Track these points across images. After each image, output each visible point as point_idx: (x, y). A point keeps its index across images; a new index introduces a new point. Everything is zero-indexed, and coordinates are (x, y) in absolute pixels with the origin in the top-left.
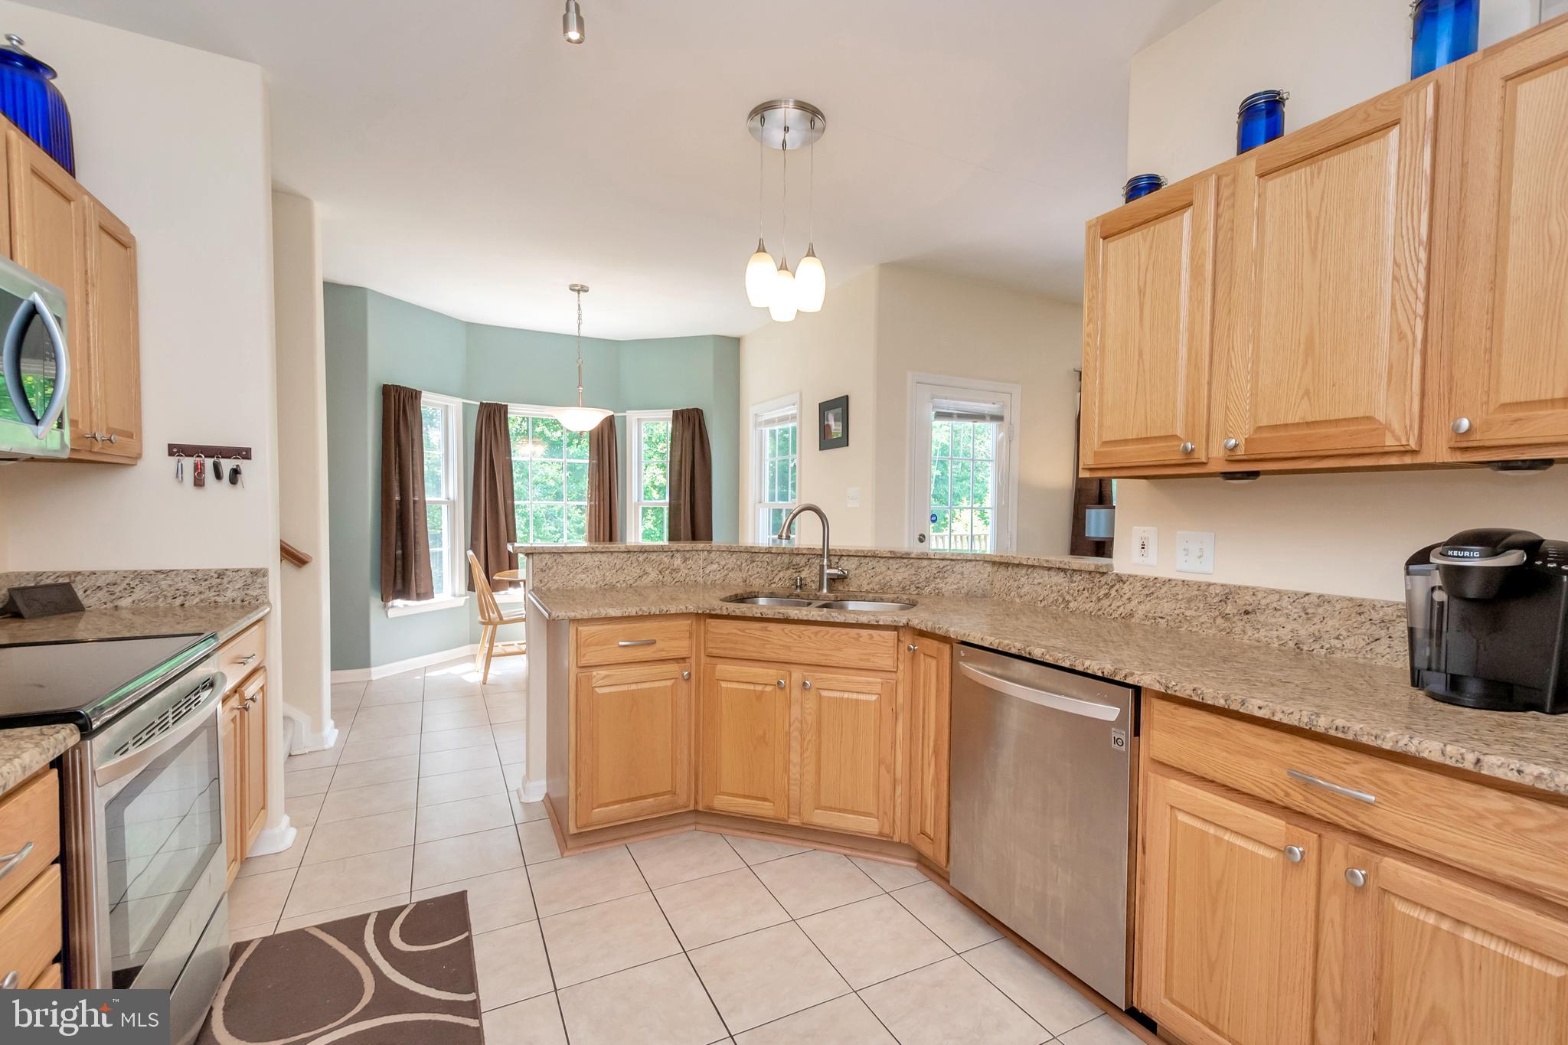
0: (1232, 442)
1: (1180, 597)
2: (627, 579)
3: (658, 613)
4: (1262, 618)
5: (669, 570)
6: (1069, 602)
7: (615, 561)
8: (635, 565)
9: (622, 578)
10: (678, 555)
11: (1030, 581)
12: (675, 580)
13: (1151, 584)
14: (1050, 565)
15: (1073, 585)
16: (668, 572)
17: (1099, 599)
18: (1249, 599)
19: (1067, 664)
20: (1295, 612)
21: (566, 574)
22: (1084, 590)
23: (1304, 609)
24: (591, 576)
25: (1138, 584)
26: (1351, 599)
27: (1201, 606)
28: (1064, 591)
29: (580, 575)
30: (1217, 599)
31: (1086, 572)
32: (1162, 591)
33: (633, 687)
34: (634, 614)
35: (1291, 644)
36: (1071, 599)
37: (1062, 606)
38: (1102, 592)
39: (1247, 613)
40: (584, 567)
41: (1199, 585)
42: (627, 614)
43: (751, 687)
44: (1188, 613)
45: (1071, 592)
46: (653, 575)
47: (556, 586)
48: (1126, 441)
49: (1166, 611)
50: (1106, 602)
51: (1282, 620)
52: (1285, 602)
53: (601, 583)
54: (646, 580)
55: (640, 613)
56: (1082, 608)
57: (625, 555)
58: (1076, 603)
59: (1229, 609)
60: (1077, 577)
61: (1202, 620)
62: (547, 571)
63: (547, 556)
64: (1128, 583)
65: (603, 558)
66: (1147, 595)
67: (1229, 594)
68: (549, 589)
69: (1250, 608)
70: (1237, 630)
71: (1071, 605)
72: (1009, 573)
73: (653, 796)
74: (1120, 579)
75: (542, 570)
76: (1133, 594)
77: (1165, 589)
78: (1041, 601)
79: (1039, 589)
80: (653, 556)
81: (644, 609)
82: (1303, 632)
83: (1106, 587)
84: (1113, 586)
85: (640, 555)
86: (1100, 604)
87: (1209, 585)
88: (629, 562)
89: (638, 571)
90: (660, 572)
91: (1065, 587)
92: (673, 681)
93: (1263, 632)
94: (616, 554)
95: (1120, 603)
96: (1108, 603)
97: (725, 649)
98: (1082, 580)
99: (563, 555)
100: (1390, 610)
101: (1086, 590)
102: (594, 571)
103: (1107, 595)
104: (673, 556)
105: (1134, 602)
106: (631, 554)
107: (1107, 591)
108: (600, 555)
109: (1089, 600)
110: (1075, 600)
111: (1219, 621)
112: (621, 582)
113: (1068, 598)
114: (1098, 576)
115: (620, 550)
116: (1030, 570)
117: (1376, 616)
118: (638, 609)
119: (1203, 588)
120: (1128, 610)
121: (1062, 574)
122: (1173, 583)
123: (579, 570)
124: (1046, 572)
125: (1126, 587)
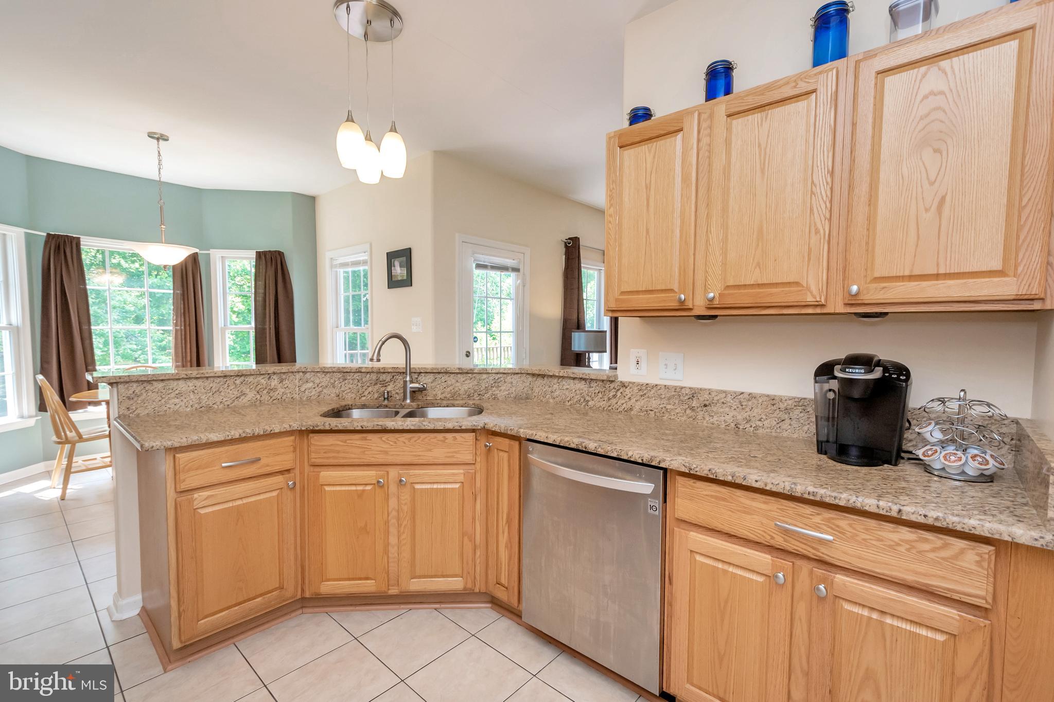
0: (711, 295)
1: (663, 396)
2: (225, 399)
3: (262, 433)
4: (715, 409)
5: (267, 390)
6: (588, 401)
7: (211, 385)
8: (232, 387)
9: (218, 400)
10: (275, 377)
11: (561, 387)
12: (273, 398)
13: (644, 388)
14: (576, 376)
15: (591, 389)
16: (265, 392)
17: (609, 399)
18: (706, 396)
19: (614, 455)
20: (735, 404)
21: (157, 400)
22: (599, 393)
23: (740, 402)
24: (185, 401)
25: (636, 388)
26: (768, 396)
27: (677, 402)
28: (584, 394)
29: (173, 400)
30: (687, 397)
31: (600, 380)
32: (652, 393)
33: (239, 502)
34: (237, 436)
35: (733, 425)
36: (589, 399)
37: (584, 404)
38: (612, 394)
39: (705, 406)
40: (177, 392)
41: (675, 388)
42: (230, 437)
43: (353, 488)
44: (669, 407)
45: (590, 394)
46: (251, 395)
47: (147, 412)
48: (638, 292)
49: (654, 406)
50: (614, 401)
51: (727, 409)
52: (729, 399)
53: (196, 405)
54: (244, 400)
55: (244, 435)
56: (598, 405)
57: (222, 379)
58: (593, 402)
59: (695, 403)
60: (594, 384)
61: (677, 411)
62: (135, 399)
63: (135, 385)
64: (629, 388)
65: (198, 383)
66: (641, 396)
67: (694, 393)
68: (138, 415)
69: (707, 403)
70: (700, 417)
71: (590, 403)
72: (544, 382)
73: (261, 595)
74: (623, 385)
75: (129, 398)
76: (632, 395)
77: (653, 391)
78: (568, 401)
79: (567, 393)
80: (251, 379)
81: (248, 430)
82: (739, 417)
83: (614, 390)
84: (618, 390)
85: (237, 378)
86: (610, 402)
87: (682, 388)
88: (226, 385)
89: (236, 393)
90: (258, 392)
91: (585, 391)
92: (278, 491)
93: (715, 418)
94: (212, 379)
95: (623, 401)
96: (615, 402)
97: (328, 458)
98: (598, 386)
99: (154, 382)
100: (790, 402)
101: (600, 393)
102: (189, 396)
103: (614, 396)
104: (270, 377)
105: (633, 400)
106: (228, 379)
107: (614, 393)
108: (195, 381)
109: (602, 399)
110: (593, 400)
111: (688, 411)
112: (218, 403)
113: (588, 398)
114: (608, 383)
115: (216, 375)
116: (560, 380)
117: (782, 406)
118: (241, 431)
119: (678, 390)
120: (629, 406)
121: (583, 382)
122: (659, 388)
123: (173, 395)
124: (572, 381)
125: (628, 390)
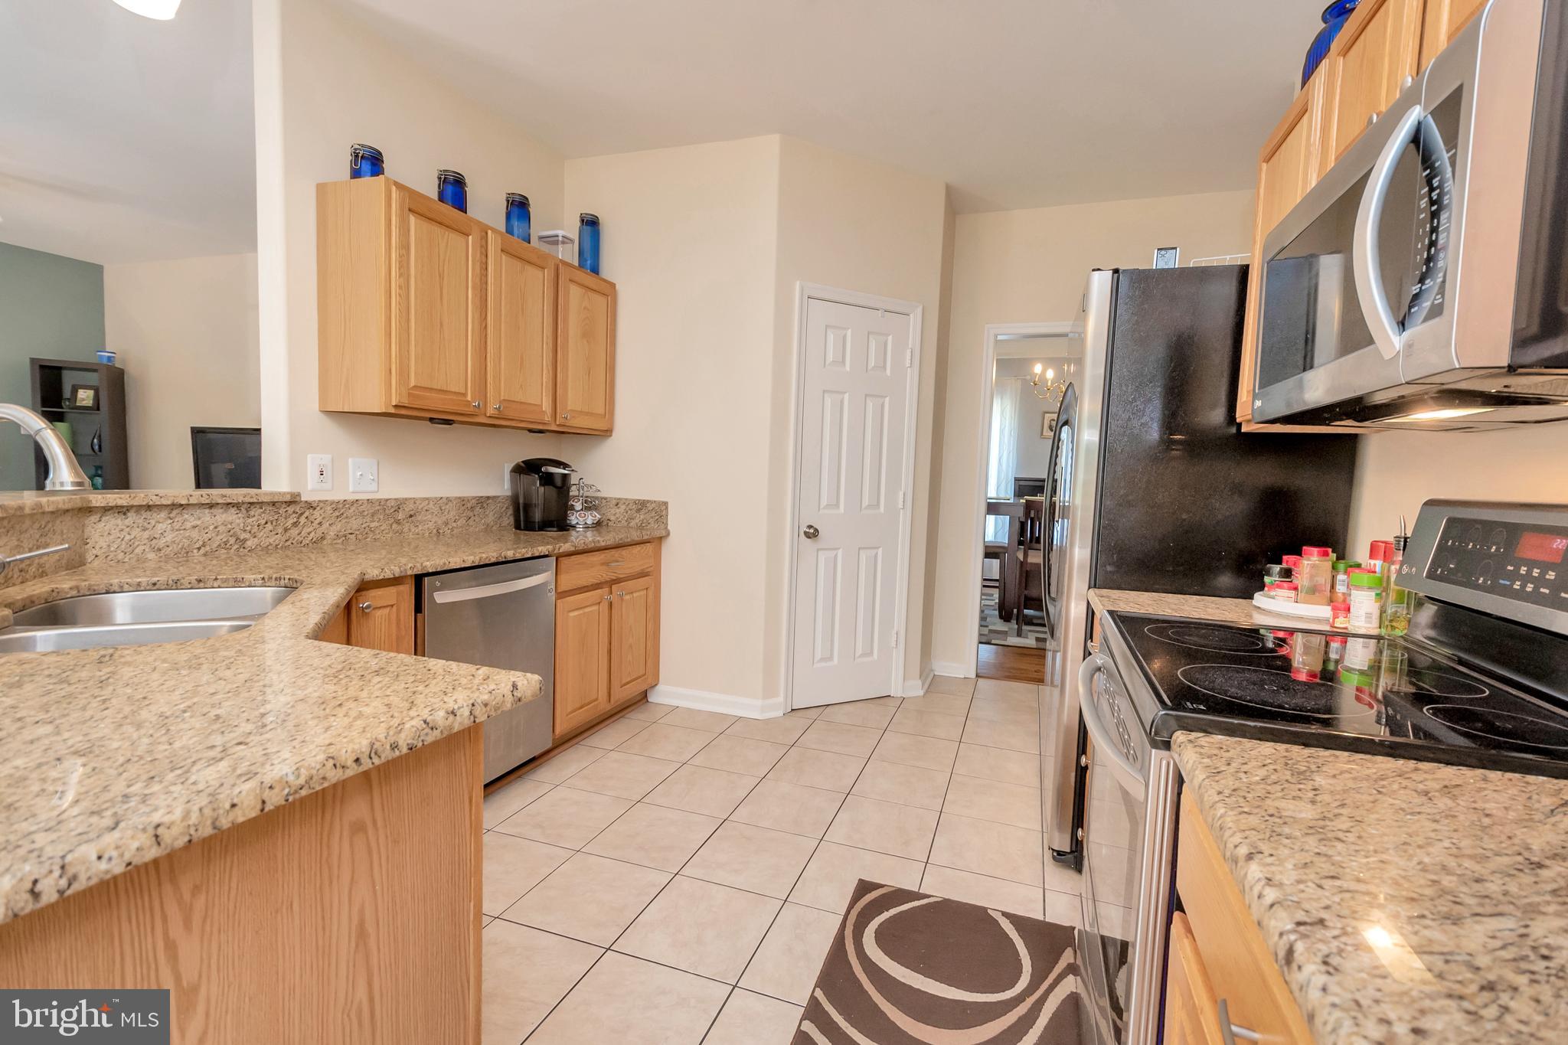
1: (366, 513)
4: (419, 518)
6: (245, 540)
11: (177, 526)
13: (341, 506)
15: (250, 520)
17: (286, 530)
18: (412, 506)
20: (436, 510)
22: (266, 523)
23: (440, 508)
25: (329, 508)
26: (460, 498)
27: (382, 517)
28: (237, 529)
30: (393, 510)
31: (268, 503)
32: (351, 511)
35: (435, 531)
36: (247, 536)
37: (236, 546)
38: (291, 521)
39: (411, 516)
41: (380, 501)
44: (373, 525)
45: (248, 528)
48: (431, 389)
49: (355, 527)
50: (294, 532)
51: (430, 516)
52: (431, 505)
56: (265, 543)
58: (256, 540)
59: (400, 516)
60: (256, 511)
61: (382, 528)
64: (318, 508)
66: (338, 517)
67: (400, 504)
69: (412, 512)
70: (406, 530)
71: (249, 543)
72: (127, 522)
74: (310, 506)
76: (323, 518)
77: (353, 509)
78: (199, 549)
79: (195, 534)
82: (440, 522)
83: (294, 515)
84: (302, 514)
86: (288, 535)
87: (387, 500)
91: (239, 525)
93: (420, 528)
95: (311, 529)
96: (297, 532)
98: (263, 512)
100: (473, 501)
101: (269, 523)
103: (295, 524)
105: (326, 525)
107: (295, 520)
109: (273, 533)
110: (255, 537)
111: (395, 526)
113: (243, 536)
114: (284, 506)
116: (175, 512)
117: (469, 505)
119: (382, 503)
120: (319, 534)
121: (233, 510)
122: (360, 503)
124: (207, 511)
125: (317, 513)
